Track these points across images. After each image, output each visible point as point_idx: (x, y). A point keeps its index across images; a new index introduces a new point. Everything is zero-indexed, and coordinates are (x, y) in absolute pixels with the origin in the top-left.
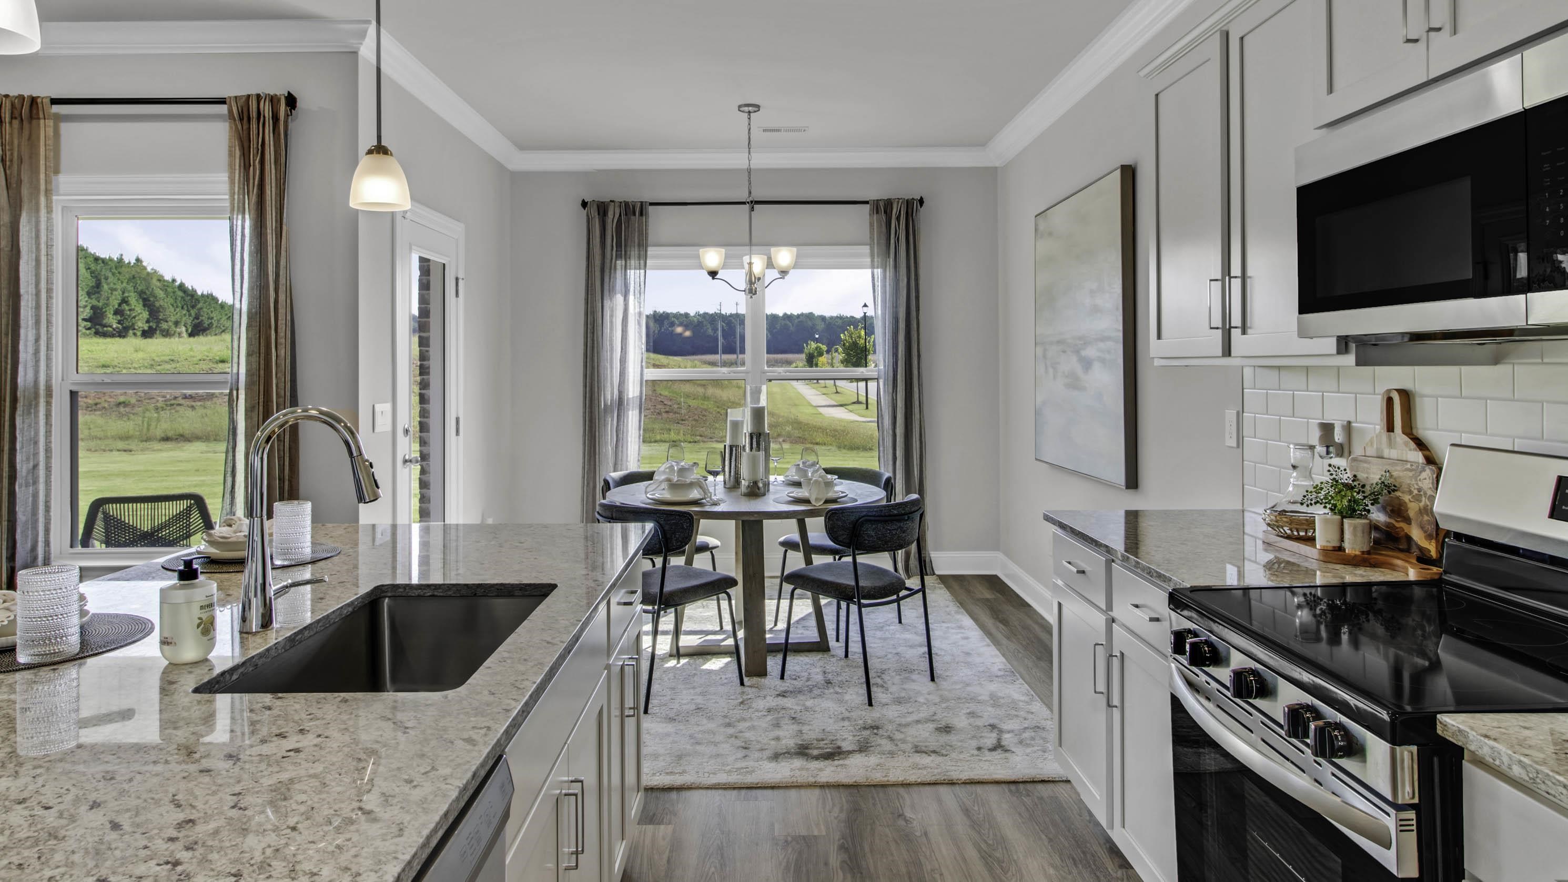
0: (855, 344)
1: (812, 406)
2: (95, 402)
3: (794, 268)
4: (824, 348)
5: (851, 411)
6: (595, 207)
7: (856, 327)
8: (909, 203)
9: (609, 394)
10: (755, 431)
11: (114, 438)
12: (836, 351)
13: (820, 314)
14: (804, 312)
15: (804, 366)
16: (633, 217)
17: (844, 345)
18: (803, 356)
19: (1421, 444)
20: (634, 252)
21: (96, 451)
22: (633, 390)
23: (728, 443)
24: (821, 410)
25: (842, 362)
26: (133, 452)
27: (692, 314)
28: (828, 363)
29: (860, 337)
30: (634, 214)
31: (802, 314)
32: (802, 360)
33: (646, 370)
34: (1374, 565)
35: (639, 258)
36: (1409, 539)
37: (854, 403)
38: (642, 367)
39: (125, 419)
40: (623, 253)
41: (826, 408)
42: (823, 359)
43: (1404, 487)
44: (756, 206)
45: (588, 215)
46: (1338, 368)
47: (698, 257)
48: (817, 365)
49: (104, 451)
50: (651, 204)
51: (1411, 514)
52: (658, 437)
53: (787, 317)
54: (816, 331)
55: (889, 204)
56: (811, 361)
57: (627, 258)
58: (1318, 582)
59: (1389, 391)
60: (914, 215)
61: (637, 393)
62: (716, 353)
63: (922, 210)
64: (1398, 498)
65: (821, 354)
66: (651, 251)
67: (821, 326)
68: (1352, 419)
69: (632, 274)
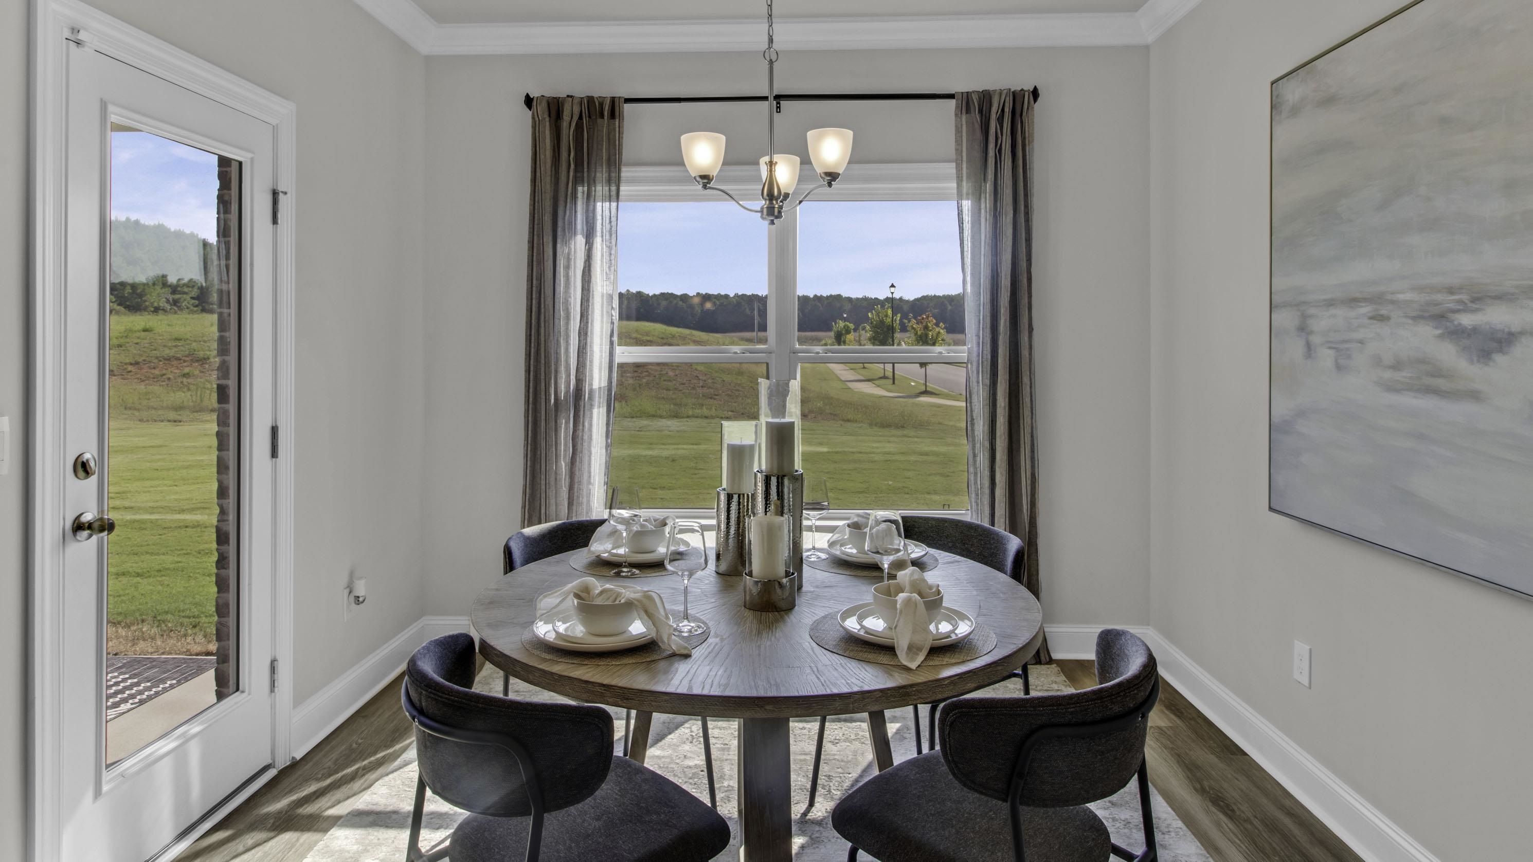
0: (882, 322)
1: (841, 380)
2: (162, 373)
4: (852, 326)
5: (878, 386)
6: (544, 104)
7: (883, 306)
8: (1017, 97)
9: (564, 384)
11: (168, 408)
12: (864, 329)
13: (847, 296)
14: (833, 294)
15: (832, 345)
16: (599, 121)
17: (872, 323)
18: (832, 334)
20: (601, 174)
21: (148, 421)
22: (598, 378)
24: (851, 385)
25: (870, 339)
26: (182, 423)
27: (732, 295)
28: (855, 340)
29: (887, 316)
30: (602, 116)
31: (831, 296)
32: (830, 337)
33: (619, 350)
35: (609, 182)
37: (881, 378)
38: (612, 343)
39: (185, 390)
40: (585, 175)
41: (854, 383)
42: (850, 337)
44: (783, 103)
45: (533, 118)
48: (844, 343)
49: (155, 421)
50: (628, 101)
52: (690, 413)
53: (817, 298)
54: (844, 312)
55: (986, 97)
56: (839, 339)
57: (591, 183)
60: (1024, 114)
61: (604, 383)
62: (753, 331)
63: (1037, 106)
65: (848, 332)
66: (626, 172)
67: (848, 307)
69: (599, 204)
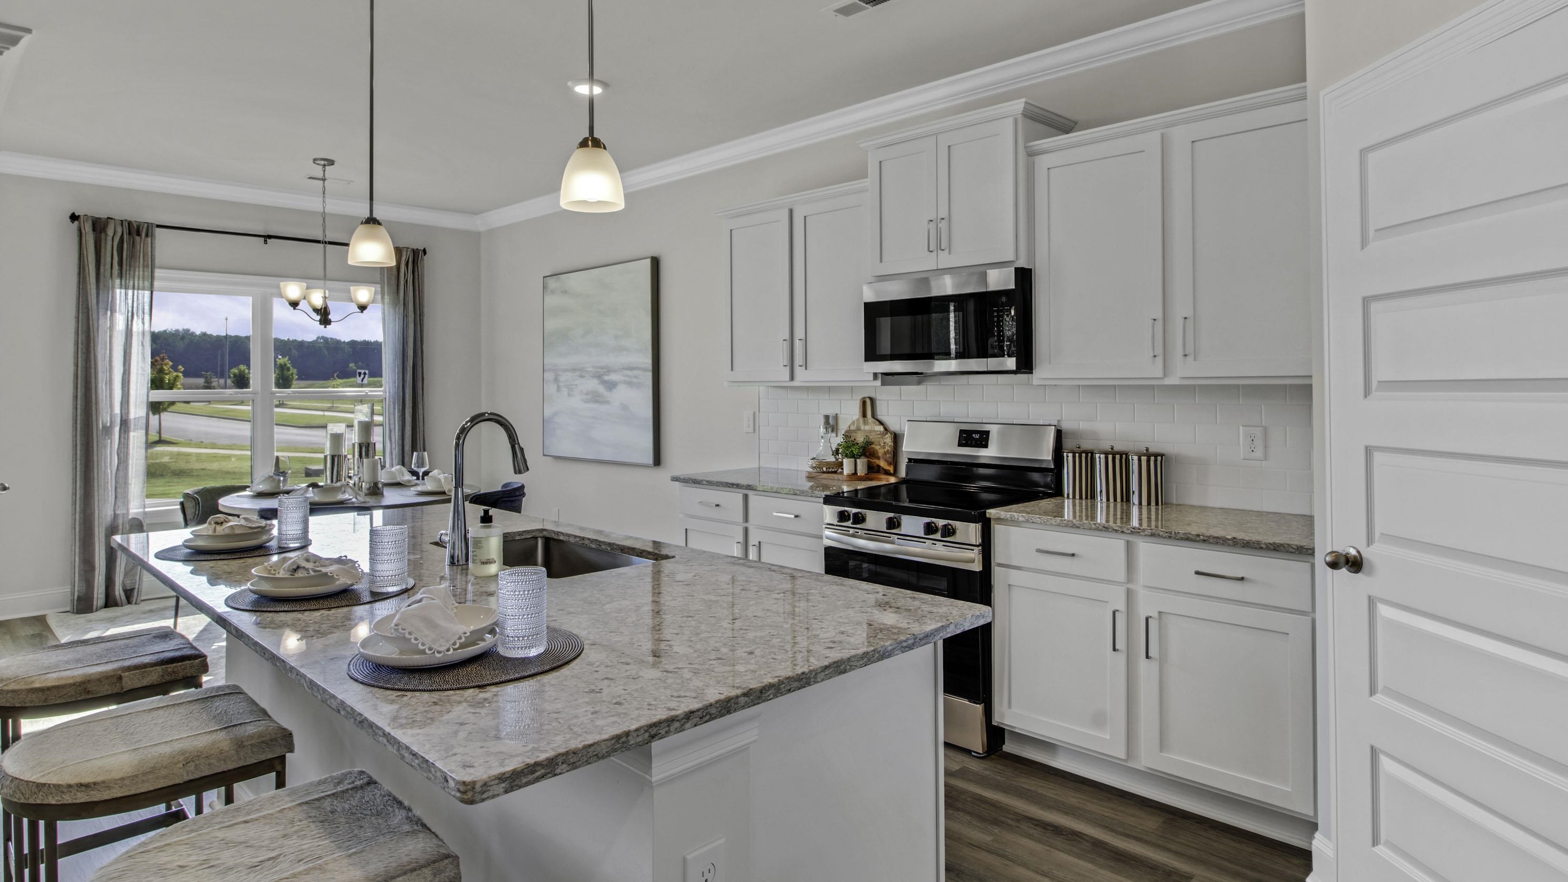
3: (372, 303)
6: (89, 222)
8: (419, 253)
9: (104, 418)
10: (364, 441)
16: (138, 238)
19: (881, 423)
20: (139, 272)
23: (328, 452)
30: (139, 235)
34: (871, 480)
35: (144, 278)
36: (879, 466)
38: (148, 388)
40: (124, 272)
43: (876, 443)
45: (78, 230)
46: (852, 387)
47: (278, 287)
50: (158, 226)
51: (880, 455)
57: (128, 278)
58: (845, 490)
59: (864, 398)
60: (419, 262)
63: (425, 257)
64: (873, 448)
66: (158, 273)
68: (839, 413)
69: (118, 291)
